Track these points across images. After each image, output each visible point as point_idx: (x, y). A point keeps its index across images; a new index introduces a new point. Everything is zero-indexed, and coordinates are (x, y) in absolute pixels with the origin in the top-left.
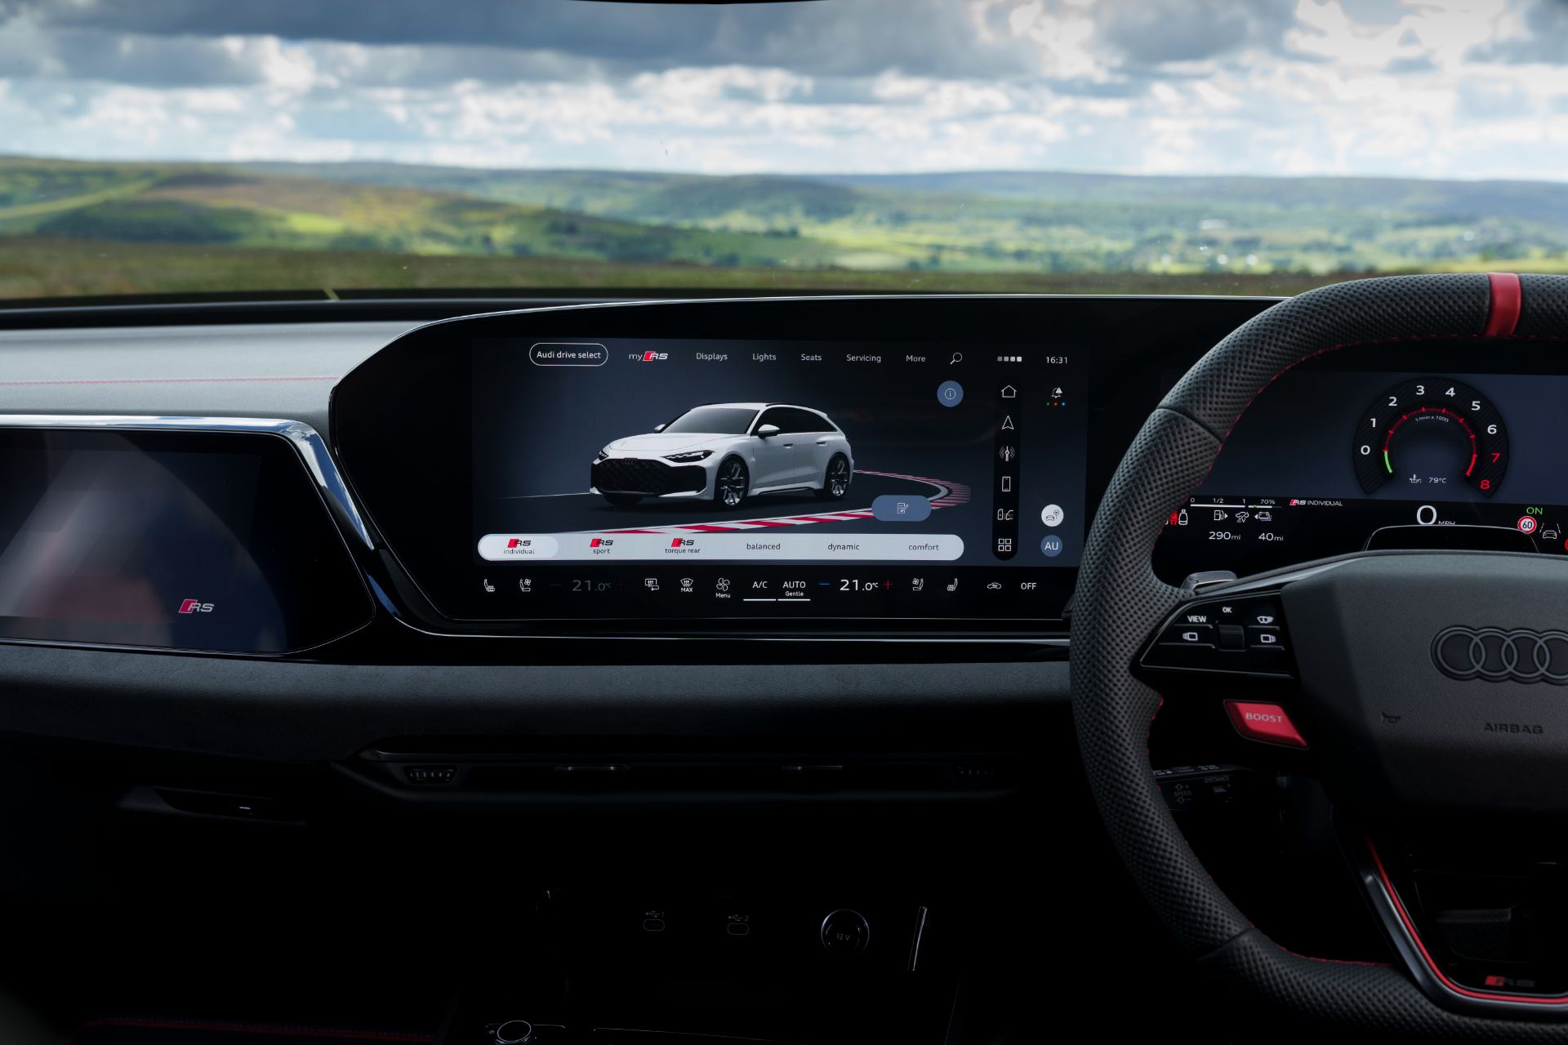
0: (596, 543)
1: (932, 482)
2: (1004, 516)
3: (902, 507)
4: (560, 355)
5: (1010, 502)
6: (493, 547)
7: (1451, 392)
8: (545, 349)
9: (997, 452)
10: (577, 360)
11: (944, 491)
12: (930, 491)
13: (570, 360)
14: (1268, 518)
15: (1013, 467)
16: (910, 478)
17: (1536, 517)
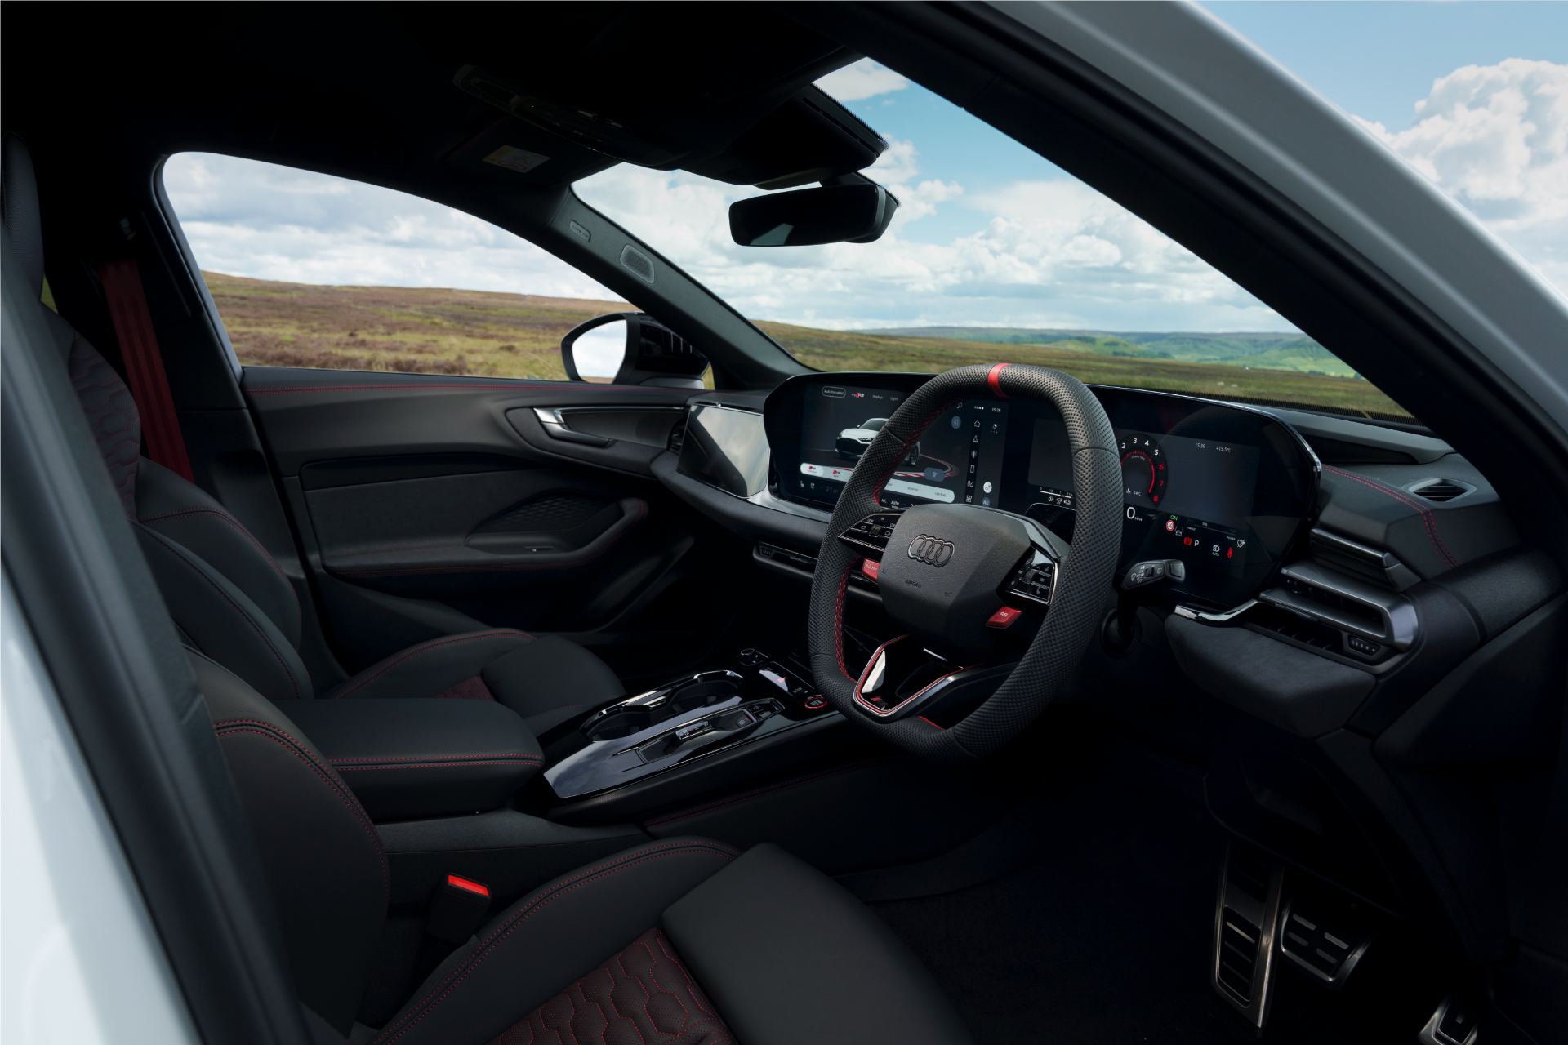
0: (835, 472)
1: (946, 464)
2: (970, 484)
3: (935, 474)
4: (832, 392)
5: (972, 477)
6: (805, 468)
7: (1147, 443)
8: (827, 389)
9: (970, 453)
10: (836, 395)
11: (950, 469)
12: (945, 468)
13: (832, 394)
14: (1069, 504)
15: (974, 461)
16: (939, 461)
17: (1174, 521)
